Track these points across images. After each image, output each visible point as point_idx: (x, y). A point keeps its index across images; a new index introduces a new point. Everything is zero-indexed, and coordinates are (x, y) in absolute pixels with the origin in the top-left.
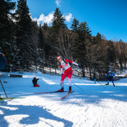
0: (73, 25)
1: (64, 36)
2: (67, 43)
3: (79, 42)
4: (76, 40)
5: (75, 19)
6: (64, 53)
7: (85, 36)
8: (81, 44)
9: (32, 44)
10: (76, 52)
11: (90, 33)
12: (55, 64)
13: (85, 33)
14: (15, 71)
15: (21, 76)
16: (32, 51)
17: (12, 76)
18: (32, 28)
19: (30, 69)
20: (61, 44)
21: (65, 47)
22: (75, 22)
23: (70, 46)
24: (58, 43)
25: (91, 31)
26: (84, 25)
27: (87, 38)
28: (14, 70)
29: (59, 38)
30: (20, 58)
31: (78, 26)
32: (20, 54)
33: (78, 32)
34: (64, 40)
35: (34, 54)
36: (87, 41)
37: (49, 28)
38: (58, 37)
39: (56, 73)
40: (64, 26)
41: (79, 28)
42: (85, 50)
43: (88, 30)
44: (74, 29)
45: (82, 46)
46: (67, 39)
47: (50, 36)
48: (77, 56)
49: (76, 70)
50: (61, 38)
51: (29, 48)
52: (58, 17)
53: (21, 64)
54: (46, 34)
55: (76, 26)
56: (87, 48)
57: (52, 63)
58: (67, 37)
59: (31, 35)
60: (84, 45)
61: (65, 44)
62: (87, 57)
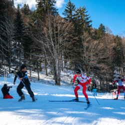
0: (66, 10)
1: (53, 26)
2: (57, 36)
3: (74, 36)
4: (70, 33)
6: (52, 50)
7: (82, 27)
8: (76, 38)
9: (4, 34)
10: (70, 49)
11: (90, 24)
12: (38, 65)
13: (83, 23)
16: (4, 45)
20: (49, 36)
21: (54, 41)
22: (70, 7)
23: (60, 40)
24: (44, 34)
25: (91, 21)
26: (82, 12)
27: (86, 30)
29: (45, 28)
31: (74, 13)
33: (73, 21)
34: (53, 31)
35: (7, 48)
36: (85, 34)
37: (31, 12)
38: (45, 26)
39: (39, 79)
40: (54, 12)
41: (74, 15)
42: (82, 48)
43: (87, 19)
44: (68, 17)
45: (78, 41)
46: (57, 30)
47: (33, 25)
48: (70, 56)
49: (68, 76)
50: (48, 28)
54: (27, 21)
55: (70, 12)
56: (85, 44)
57: (34, 64)
58: (57, 27)
60: (80, 41)
61: (53, 37)
62: (85, 57)
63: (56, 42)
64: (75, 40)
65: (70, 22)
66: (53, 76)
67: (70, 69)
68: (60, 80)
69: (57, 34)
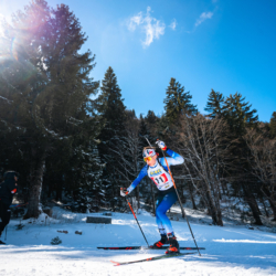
0: (209, 104)
1: (193, 130)
2: (202, 143)
3: (231, 138)
4: (223, 134)
5: (213, 92)
6: (198, 165)
7: (242, 123)
8: (236, 140)
9: (127, 153)
10: (227, 161)
11: (255, 115)
13: (241, 117)
14: (97, 210)
15: (108, 221)
16: (128, 168)
17: (90, 220)
18: (128, 122)
19: (126, 207)
21: (199, 152)
22: (215, 98)
23: (209, 148)
24: (182, 144)
25: (255, 111)
26: (235, 100)
27: (250, 125)
28: (93, 208)
29: (182, 135)
30: (105, 183)
31: (222, 105)
32: (106, 173)
33: (225, 116)
34: (195, 136)
35: (132, 172)
36: (250, 132)
38: (181, 131)
39: (184, 216)
40: (192, 110)
41: (224, 108)
42: (250, 155)
43: (248, 108)
44: (215, 112)
45: (239, 145)
46: (200, 134)
47: (163, 133)
48: (231, 172)
50: (186, 134)
51: (122, 162)
52: (176, 94)
53: (108, 196)
55: (217, 104)
56: (253, 148)
58: (200, 131)
59: (126, 135)
60: (243, 144)
61: (197, 146)
62: (259, 171)
63: (202, 151)
64: (235, 144)
65: (219, 118)
66: (206, 210)
67: (234, 195)
68: (220, 215)
69: (202, 140)
